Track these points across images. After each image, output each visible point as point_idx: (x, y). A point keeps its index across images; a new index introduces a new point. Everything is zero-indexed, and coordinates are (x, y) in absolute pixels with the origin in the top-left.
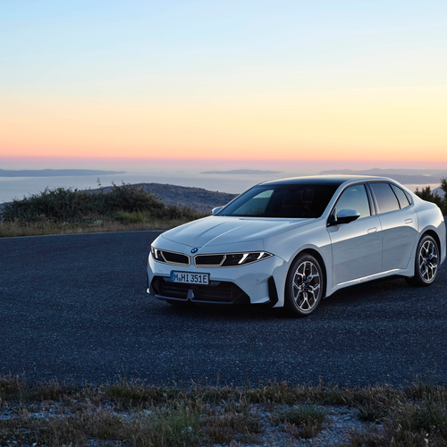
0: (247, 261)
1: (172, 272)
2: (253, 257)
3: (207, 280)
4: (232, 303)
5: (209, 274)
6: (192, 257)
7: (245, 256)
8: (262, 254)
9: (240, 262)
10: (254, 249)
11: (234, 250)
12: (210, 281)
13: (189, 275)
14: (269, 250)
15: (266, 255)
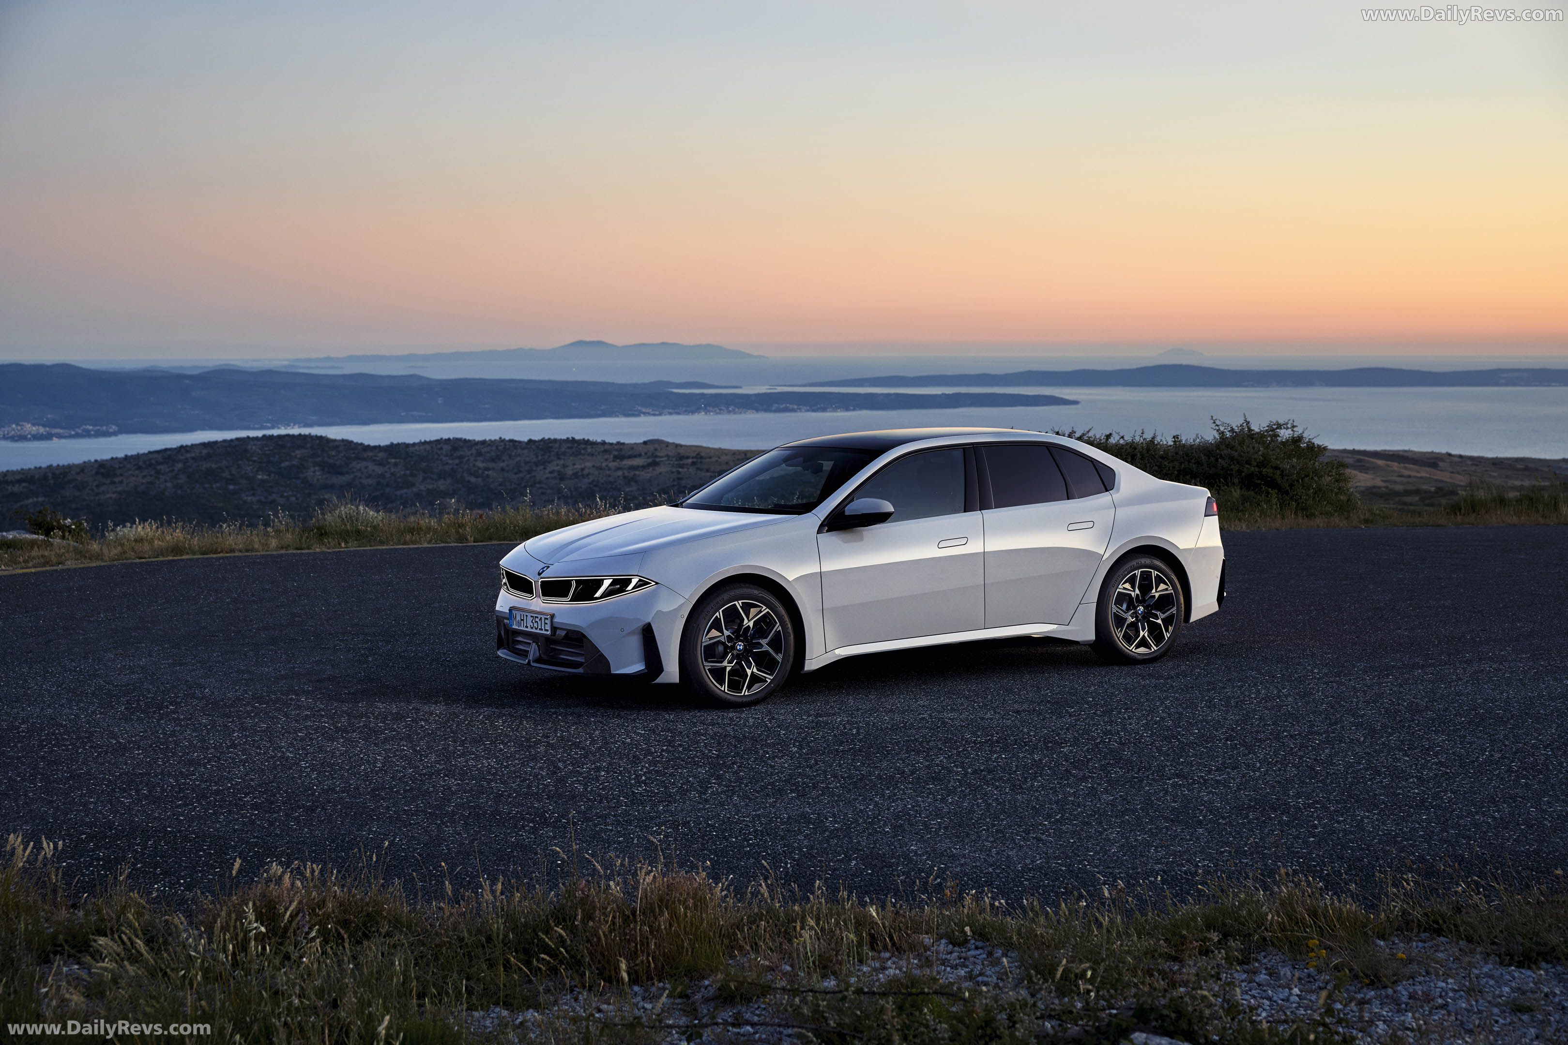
0: (607, 594)
1: (511, 609)
2: (621, 585)
3: (548, 627)
4: (580, 670)
5: (553, 616)
6: (536, 583)
7: (607, 583)
8: (635, 581)
9: (598, 595)
10: (621, 572)
11: (590, 574)
12: (554, 629)
13: (529, 615)
14: (647, 574)
15: (642, 583)
